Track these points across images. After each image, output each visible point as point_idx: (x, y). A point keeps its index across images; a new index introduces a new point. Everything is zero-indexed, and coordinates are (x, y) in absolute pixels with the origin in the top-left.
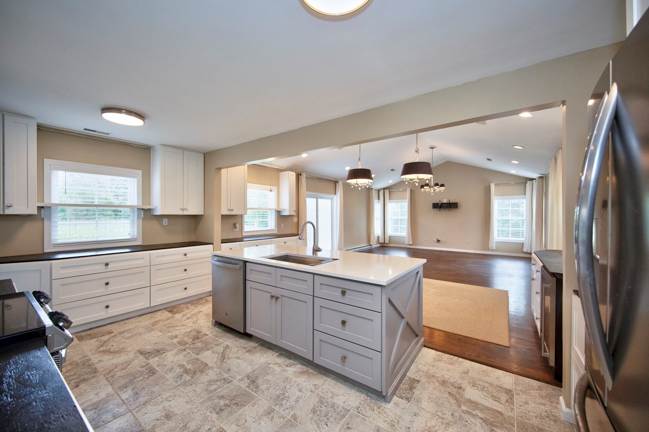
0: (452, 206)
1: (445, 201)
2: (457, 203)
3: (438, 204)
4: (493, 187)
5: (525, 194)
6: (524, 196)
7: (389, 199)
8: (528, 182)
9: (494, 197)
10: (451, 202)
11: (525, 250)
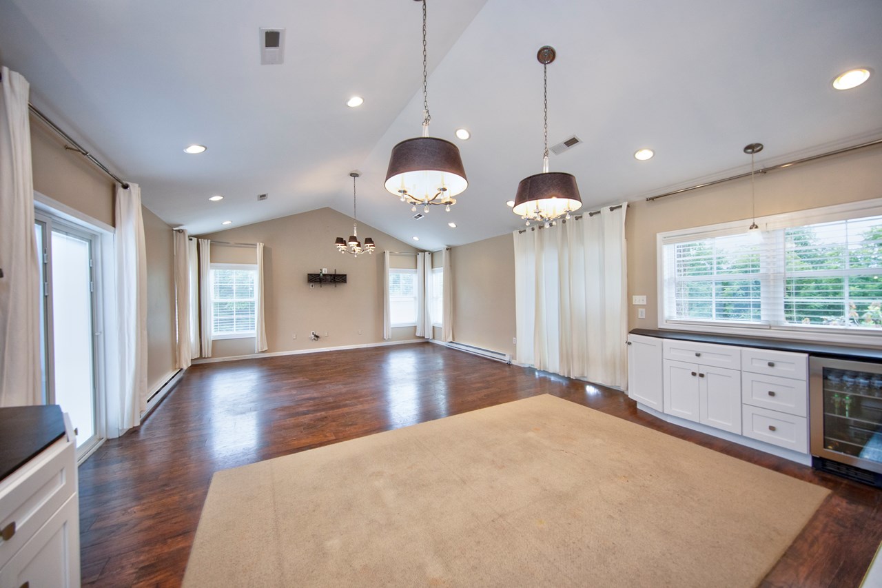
0: (337, 279)
1: (325, 271)
2: (346, 275)
3: (319, 275)
4: (387, 256)
5: (416, 268)
6: (415, 270)
7: (211, 262)
8: (420, 253)
9: (390, 269)
10: (337, 273)
11: (418, 334)
